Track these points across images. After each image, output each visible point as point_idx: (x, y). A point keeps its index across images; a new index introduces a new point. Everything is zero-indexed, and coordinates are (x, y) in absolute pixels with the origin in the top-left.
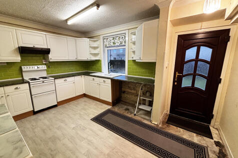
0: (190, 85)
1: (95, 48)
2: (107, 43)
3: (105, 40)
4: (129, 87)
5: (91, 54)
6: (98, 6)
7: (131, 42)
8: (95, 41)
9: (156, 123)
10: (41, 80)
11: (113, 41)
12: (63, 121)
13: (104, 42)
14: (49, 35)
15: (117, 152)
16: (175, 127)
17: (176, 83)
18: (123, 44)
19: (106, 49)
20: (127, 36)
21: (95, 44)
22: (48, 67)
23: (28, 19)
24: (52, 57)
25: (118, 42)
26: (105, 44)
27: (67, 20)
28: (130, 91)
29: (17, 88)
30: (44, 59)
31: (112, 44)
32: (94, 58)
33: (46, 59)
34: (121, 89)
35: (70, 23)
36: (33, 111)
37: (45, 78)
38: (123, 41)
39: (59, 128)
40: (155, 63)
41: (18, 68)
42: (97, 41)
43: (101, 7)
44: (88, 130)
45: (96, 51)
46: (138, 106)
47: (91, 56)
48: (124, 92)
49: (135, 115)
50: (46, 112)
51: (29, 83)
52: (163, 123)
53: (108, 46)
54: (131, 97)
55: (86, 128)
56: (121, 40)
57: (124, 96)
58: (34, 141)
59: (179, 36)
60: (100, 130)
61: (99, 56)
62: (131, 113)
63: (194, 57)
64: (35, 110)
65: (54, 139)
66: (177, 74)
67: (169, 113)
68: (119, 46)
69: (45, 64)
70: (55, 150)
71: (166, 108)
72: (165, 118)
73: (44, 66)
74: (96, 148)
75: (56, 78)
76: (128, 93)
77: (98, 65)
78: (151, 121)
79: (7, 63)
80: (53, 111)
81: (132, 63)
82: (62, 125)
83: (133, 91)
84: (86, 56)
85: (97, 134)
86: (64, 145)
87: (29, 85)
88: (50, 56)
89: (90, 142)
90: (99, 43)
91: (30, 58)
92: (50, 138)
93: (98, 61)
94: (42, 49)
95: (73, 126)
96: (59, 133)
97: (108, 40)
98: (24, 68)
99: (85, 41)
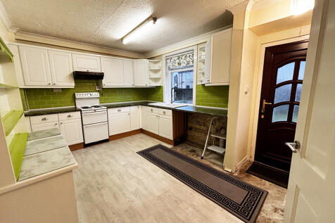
0: (286, 119)
1: (156, 71)
2: (170, 64)
3: (168, 61)
4: (198, 122)
5: (151, 78)
6: (155, 19)
7: (200, 61)
8: (156, 63)
9: (230, 171)
10: (93, 108)
11: (178, 61)
12: (113, 157)
13: (166, 63)
14: (104, 58)
15: (170, 196)
16: (258, 179)
17: (263, 117)
18: (191, 64)
19: (170, 72)
20: (195, 53)
21: (156, 67)
22: (101, 95)
23: (84, 42)
24: (106, 83)
25: (184, 62)
26: (168, 65)
27: (122, 39)
28: (198, 127)
29: (69, 116)
30: (98, 85)
31: (177, 65)
32: (154, 84)
33: (99, 84)
34: (187, 124)
35: (125, 42)
36: (84, 143)
37: (98, 107)
38: (191, 60)
39: (108, 164)
40: (228, 86)
41: (72, 95)
42: (159, 62)
43: (158, 21)
44: (139, 169)
45: (157, 76)
46: (207, 146)
47: (151, 81)
48: (191, 129)
49: (202, 158)
50: (97, 146)
51: (81, 111)
52: (241, 172)
53: (171, 68)
54: (200, 135)
55: (138, 167)
56: (188, 59)
57: (191, 133)
58: (83, 173)
59: (267, 49)
60: (154, 171)
61: (160, 81)
62: (198, 156)
63: (291, 78)
64: (86, 143)
65: (102, 174)
66: (265, 103)
67: (253, 159)
68: (185, 67)
69: (98, 91)
70: (102, 184)
71: (248, 152)
72: (246, 166)
73: (96, 93)
74: (146, 189)
75: (109, 107)
76: (197, 130)
77: (159, 93)
78: (223, 168)
79: (63, 89)
80: (104, 146)
81: (201, 89)
82: (112, 160)
83: (202, 128)
84: (145, 82)
85: (150, 175)
86: (111, 180)
87: (81, 114)
88: (104, 81)
89: (139, 182)
90: (161, 65)
91: (83, 84)
92: (98, 172)
93: (159, 88)
94: (95, 73)
95: (123, 163)
96: (107, 168)
97: (173, 60)
98: (78, 95)
99: (144, 64)
